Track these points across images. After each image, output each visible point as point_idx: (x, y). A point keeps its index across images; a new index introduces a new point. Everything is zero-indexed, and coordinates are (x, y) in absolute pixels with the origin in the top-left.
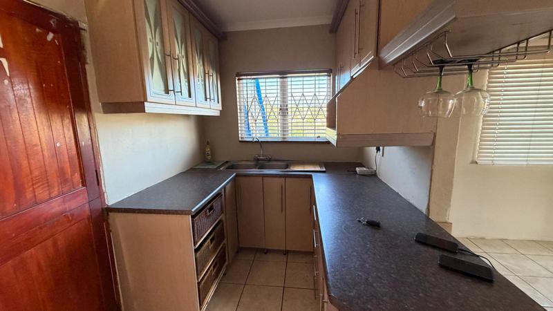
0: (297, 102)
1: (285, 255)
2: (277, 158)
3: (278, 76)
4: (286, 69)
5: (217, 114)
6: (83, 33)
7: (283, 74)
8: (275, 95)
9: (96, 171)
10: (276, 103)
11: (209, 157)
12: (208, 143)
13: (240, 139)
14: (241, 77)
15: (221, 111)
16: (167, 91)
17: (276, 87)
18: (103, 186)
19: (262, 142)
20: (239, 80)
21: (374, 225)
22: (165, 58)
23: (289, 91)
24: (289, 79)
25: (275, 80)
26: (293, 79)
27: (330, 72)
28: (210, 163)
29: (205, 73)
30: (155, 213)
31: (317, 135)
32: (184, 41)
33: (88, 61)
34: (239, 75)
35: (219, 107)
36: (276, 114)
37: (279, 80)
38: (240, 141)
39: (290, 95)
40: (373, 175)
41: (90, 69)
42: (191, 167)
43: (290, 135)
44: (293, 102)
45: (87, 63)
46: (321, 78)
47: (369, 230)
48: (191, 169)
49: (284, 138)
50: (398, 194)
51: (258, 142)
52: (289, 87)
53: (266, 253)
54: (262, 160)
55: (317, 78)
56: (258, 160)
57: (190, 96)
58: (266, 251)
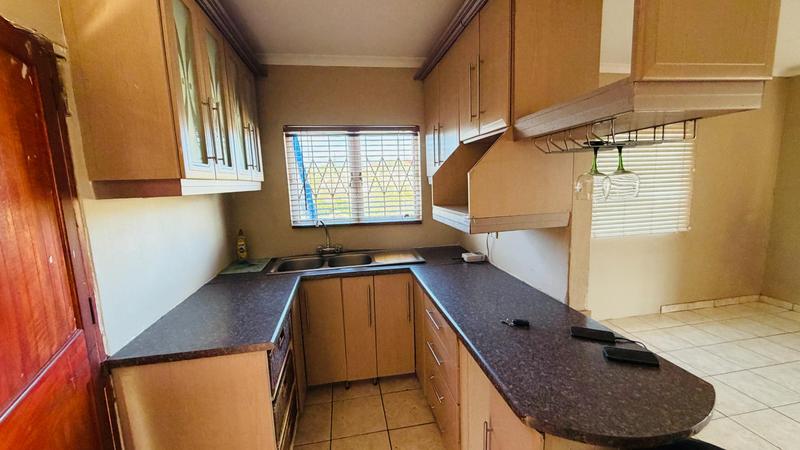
0: (375, 169)
1: (376, 384)
2: (350, 248)
3: (346, 132)
4: (357, 124)
5: (257, 187)
6: (60, 63)
7: (353, 130)
8: (344, 159)
9: (90, 300)
10: (345, 170)
11: (244, 255)
12: (241, 233)
13: (293, 225)
14: (290, 133)
15: (262, 183)
16: (205, 159)
17: (344, 148)
18: (100, 325)
19: (328, 226)
20: (287, 136)
21: (521, 325)
22: (200, 108)
23: (363, 153)
24: (361, 138)
25: (343, 138)
26: (368, 138)
27: (416, 130)
28: (246, 263)
29: (243, 128)
30: (207, 356)
31: (404, 214)
32: (219, 79)
33: (70, 110)
34: (287, 129)
35: (260, 177)
36: (346, 185)
37: (347, 138)
38: (294, 227)
39: (363, 159)
40: (485, 262)
41: (73, 125)
42: (217, 273)
43: (366, 215)
44: (370, 169)
45: (69, 115)
46: (406, 137)
47: (521, 333)
48: (219, 275)
49: (359, 219)
50: (524, 283)
51: (323, 226)
52: (363, 148)
53: (347, 388)
54: (330, 252)
55: (401, 137)
56: (324, 252)
57: (230, 165)
58: (348, 385)
